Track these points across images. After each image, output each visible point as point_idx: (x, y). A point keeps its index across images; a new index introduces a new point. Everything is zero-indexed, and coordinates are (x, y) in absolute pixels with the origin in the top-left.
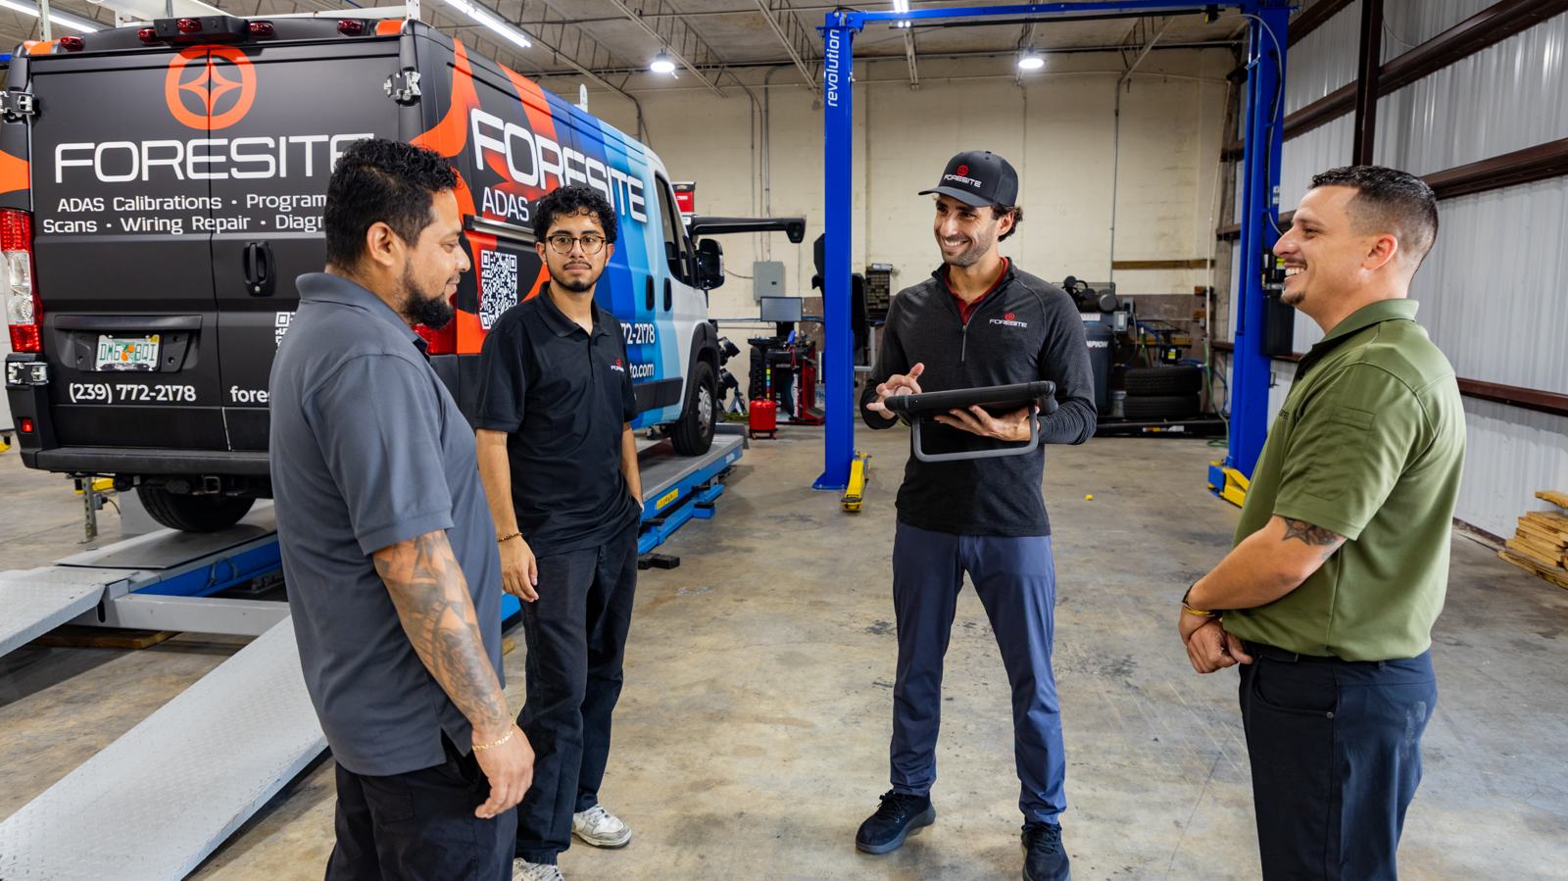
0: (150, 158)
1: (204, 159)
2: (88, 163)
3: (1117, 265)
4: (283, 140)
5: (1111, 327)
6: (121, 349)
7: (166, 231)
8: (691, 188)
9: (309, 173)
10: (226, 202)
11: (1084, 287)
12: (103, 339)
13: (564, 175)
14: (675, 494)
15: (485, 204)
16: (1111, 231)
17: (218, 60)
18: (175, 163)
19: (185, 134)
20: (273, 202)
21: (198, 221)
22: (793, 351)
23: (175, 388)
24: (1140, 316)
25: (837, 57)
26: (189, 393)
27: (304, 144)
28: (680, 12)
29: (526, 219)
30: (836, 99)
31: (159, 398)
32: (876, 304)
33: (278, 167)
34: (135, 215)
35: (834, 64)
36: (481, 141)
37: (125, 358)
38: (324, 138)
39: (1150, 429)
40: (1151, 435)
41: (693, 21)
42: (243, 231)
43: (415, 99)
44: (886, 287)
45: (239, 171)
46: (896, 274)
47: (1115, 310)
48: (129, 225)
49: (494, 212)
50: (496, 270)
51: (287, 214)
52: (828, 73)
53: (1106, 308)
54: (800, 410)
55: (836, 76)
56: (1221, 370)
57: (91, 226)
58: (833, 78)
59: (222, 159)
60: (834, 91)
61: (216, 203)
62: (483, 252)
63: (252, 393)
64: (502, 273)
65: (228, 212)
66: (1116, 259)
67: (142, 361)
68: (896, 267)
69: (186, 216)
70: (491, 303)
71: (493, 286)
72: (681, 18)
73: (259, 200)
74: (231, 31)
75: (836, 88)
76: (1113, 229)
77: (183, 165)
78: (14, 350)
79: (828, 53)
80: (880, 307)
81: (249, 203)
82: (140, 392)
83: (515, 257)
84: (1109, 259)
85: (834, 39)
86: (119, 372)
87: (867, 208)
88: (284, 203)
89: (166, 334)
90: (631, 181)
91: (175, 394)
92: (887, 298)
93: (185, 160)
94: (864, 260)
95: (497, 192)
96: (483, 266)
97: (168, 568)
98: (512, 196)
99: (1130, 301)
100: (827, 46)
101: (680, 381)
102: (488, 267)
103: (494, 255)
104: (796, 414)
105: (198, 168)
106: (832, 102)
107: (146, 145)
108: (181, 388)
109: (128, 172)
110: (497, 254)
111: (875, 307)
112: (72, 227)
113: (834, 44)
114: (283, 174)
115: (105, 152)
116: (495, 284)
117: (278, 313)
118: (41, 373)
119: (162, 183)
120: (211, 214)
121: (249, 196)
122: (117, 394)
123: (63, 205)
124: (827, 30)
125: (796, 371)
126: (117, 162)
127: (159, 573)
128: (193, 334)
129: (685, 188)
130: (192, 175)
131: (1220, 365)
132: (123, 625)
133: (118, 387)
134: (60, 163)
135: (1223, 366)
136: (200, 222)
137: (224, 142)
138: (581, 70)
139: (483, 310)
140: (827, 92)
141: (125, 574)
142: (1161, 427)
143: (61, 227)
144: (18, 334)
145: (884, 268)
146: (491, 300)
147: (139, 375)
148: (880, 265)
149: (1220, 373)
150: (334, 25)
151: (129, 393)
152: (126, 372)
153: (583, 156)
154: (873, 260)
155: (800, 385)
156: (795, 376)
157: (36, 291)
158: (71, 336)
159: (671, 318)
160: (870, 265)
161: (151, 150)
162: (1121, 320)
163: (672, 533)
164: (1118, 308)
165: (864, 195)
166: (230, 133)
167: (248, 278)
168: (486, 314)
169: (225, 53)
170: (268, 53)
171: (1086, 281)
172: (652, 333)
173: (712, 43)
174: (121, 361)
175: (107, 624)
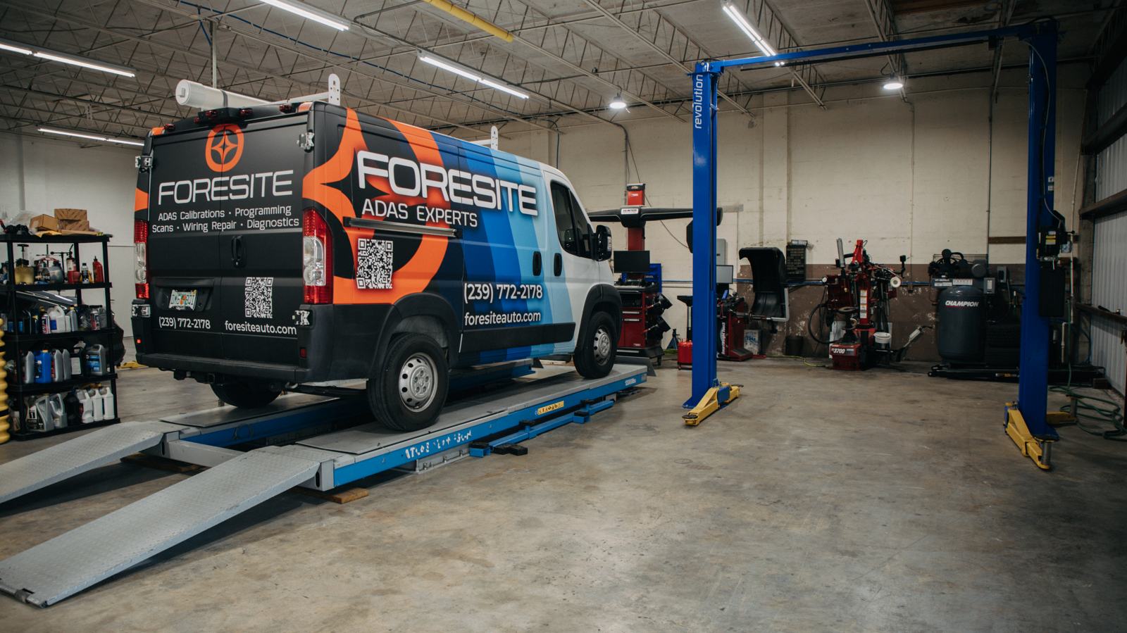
0: (197, 189)
1: (218, 189)
2: (171, 193)
3: (992, 240)
4: (253, 176)
5: (982, 290)
6: (180, 297)
7: (201, 231)
8: (642, 188)
9: (263, 195)
10: (226, 213)
11: (960, 258)
12: (174, 292)
13: (447, 188)
14: (561, 405)
15: (365, 209)
16: (987, 213)
17: (228, 132)
18: (206, 191)
19: (212, 174)
20: (246, 212)
21: (214, 224)
22: (722, 305)
23: (202, 320)
24: (1013, 282)
25: (701, 93)
26: (207, 324)
27: (262, 178)
28: (635, 66)
29: (406, 217)
30: (700, 123)
31: (195, 327)
32: (794, 271)
33: (250, 193)
34: (189, 221)
35: (699, 99)
36: (363, 170)
37: (182, 303)
38: (270, 174)
39: (1001, 374)
40: (1001, 380)
41: (647, 71)
42: (233, 230)
43: (312, 148)
44: (802, 258)
45: (233, 195)
46: (811, 248)
47: (985, 277)
48: (186, 228)
49: (373, 214)
50: (372, 251)
51: (252, 219)
52: (695, 105)
53: (977, 275)
54: (726, 349)
55: (701, 107)
56: (1086, 327)
57: (170, 228)
58: (699, 109)
59: (225, 188)
60: (699, 118)
61: (222, 214)
62: (360, 239)
63: (234, 325)
64: (377, 252)
65: (227, 219)
66: (992, 235)
67: (188, 305)
68: (811, 242)
69: (209, 221)
70: (367, 272)
71: (368, 261)
72: (638, 71)
73: (241, 211)
74: (231, 115)
75: (700, 115)
76: (989, 211)
77: (210, 192)
78: (138, 297)
79: (695, 91)
80: (797, 273)
81: (236, 213)
82: (188, 322)
83: (392, 242)
84: (986, 235)
85: (699, 81)
86: (178, 310)
87: (788, 198)
88: (251, 213)
89: (200, 290)
90: (521, 188)
91: (202, 324)
92: (802, 266)
93: (211, 189)
94: (785, 237)
95: (377, 202)
96: (359, 248)
97: (206, 428)
98: (392, 204)
99: (1004, 269)
100: (694, 86)
101: (572, 326)
102: (365, 249)
103: (370, 241)
104: (723, 353)
105: (217, 193)
106: (698, 125)
107: (196, 181)
108: (204, 320)
109: (187, 198)
110: (373, 241)
111: (793, 273)
112: (164, 229)
113: (699, 85)
114: (252, 196)
115: (179, 186)
116: (371, 260)
117: (248, 278)
118: (147, 311)
119: (201, 203)
120: (219, 220)
121: (236, 209)
122: (178, 323)
123: (161, 217)
124: (694, 75)
125: (724, 320)
126: (183, 192)
127: (201, 430)
128: (210, 289)
129: (637, 188)
130: (214, 199)
131: (1085, 324)
132: (172, 457)
133: (179, 319)
134: (161, 194)
135: (1088, 324)
136: (216, 225)
137: (226, 179)
138: (577, 111)
139: (360, 276)
140: (694, 118)
141: (180, 428)
142: (1011, 373)
143: (159, 229)
144: (139, 288)
145: (801, 243)
146: (366, 270)
147: (187, 313)
148: (798, 241)
149: (1084, 329)
150: (278, 107)
151: (183, 323)
152: (181, 311)
153: (470, 175)
154: (793, 238)
155: (727, 331)
156: (723, 323)
157: (148, 266)
158: (161, 290)
159: (564, 280)
160: (790, 241)
161: (197, 184)
162: (990, 284)
163: (546, 432)
164: (988, 276)
165: (786, 189)
166: (230, 173)
167: (233, 257)
168: (363, 279)
169: (231, 128)
170: (250, 126)
171: (963, 253)
172: (540, 291)
173: (670, 85)
174: (179, 305)
175: (165, 456)
